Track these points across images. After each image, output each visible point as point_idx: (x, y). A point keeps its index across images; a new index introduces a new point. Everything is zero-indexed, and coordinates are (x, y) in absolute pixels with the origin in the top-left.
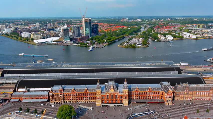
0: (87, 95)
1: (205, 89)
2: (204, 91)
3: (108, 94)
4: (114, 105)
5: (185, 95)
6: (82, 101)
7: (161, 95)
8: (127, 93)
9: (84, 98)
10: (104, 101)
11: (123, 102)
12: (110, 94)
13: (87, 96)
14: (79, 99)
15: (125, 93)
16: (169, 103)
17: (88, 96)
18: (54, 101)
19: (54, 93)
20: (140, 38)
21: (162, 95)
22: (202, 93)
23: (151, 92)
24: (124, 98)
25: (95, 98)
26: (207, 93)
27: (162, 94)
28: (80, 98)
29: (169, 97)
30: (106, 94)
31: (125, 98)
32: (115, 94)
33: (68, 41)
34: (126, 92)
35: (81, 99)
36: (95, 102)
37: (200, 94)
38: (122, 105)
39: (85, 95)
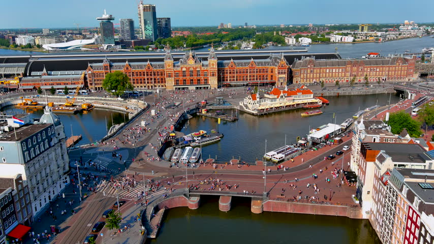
0: (151, 75)
1: (339, 64)
2: (337, 66)
3: (184, 69)
4: (196, 87)
5: (308, 75)
6: (143, 86)
7: (269, 73)
8: (216, 67)
9: (146, 81)
10: (178, 81)
11: (210, 82)
12: (189, 69)
13: (151, 77)
14: (138, 83)
15: (211, 66)
16: (281, 83)
17: (153, 77)
18: (96, 86)
19: (95, 71)
20: (251, 43)
21: (272, 74)
22: (334, 71)
23: (255, 68)
24: (210, 76)
25: (164, 80)
26: (342, 71)
27: (272, 72)
28: (139, 81)
29: (282, 73)
30: (182, 68)
31: (213, 75)
32: (196, 69)
33: (112, 45)
34: (213, 65)
35: (141, 83)
36: (164, 87)
37: (332, 73)
38: (207, 87)
39: (147, 75)
